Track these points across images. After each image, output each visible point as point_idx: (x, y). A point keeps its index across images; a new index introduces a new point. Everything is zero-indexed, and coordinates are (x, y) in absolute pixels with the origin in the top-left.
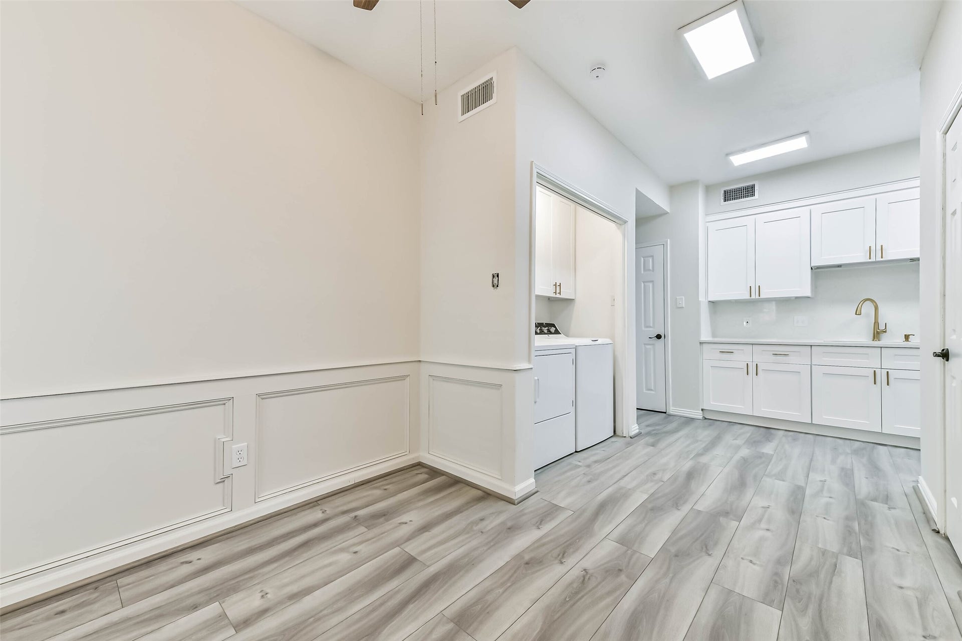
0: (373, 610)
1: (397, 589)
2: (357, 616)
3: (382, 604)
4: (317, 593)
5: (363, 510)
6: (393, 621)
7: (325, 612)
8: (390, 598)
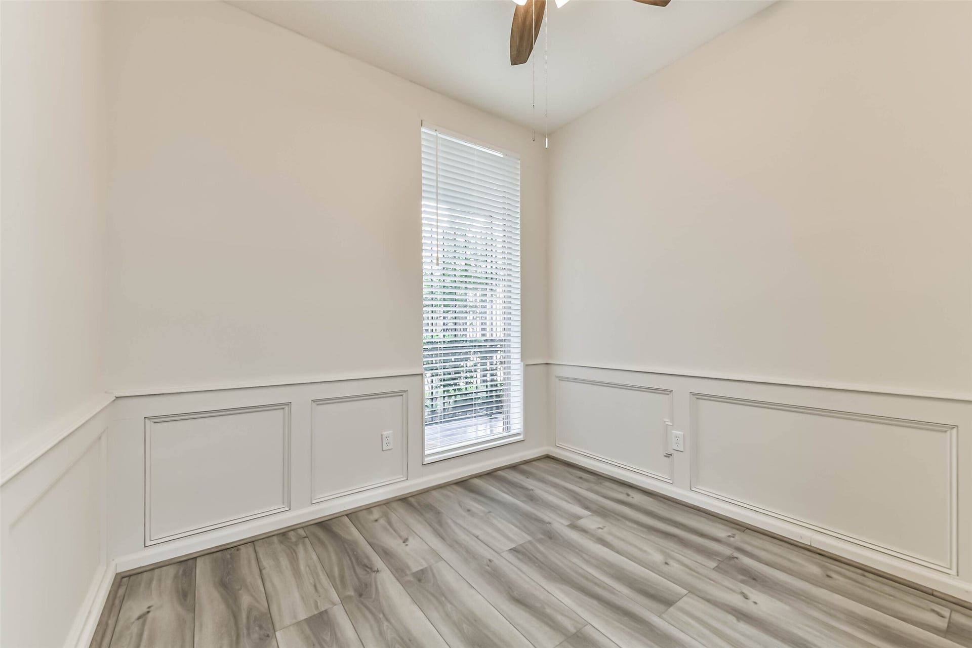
0: (587, 579)
1: (617, 592)
2: (581, 571)
3: (596, 584)
4: (606, 550)
5: (758, 563)
6: (574, 590)
7: (585, 556)
8: (604, 588)
